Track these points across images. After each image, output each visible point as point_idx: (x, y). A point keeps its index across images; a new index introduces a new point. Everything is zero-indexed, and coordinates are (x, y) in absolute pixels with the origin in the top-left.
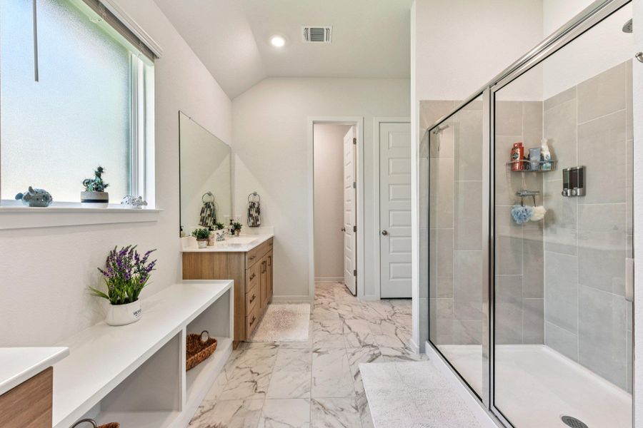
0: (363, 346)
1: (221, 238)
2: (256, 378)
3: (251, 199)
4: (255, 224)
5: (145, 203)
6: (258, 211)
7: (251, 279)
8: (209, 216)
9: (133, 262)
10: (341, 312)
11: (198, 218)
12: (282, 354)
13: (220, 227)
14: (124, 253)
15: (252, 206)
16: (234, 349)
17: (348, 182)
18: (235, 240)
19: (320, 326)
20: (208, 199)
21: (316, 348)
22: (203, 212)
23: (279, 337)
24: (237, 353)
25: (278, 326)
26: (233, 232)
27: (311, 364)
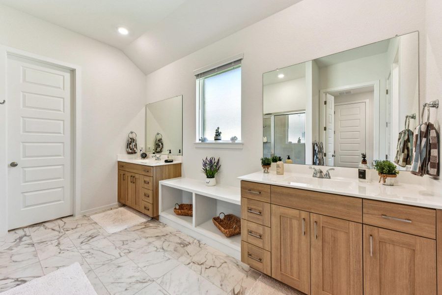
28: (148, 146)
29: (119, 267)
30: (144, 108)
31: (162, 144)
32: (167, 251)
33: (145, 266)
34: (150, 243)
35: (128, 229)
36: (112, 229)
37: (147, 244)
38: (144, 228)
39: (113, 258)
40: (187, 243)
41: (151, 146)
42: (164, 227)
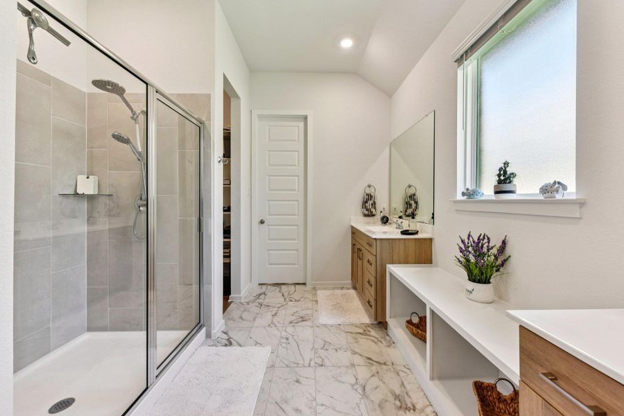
28: (394, 205)
29: (298, 381)
30: (388, 148)
31: (416, 203)
32: (367, 397)
33: (323, 405)
34: (353, 365)
35: (342, 327)
36: (325, 318)
37: (349, 364)
38: (360, 334)
39: (301, 362)
40: (409, 405)
41: (399, 205)
42: (389, 346)
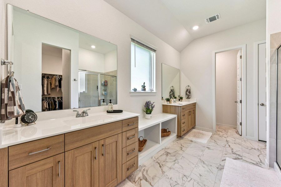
0: (233, 154)
1: (175, 102)
2: (182, 147)
3: (187, 88)
4: (188, 97)
5: (153, 90)
6: (190, 92)
7: (183, 116)
8: (172, 94)
9: (150, 105)
10: (228, 139)
11: (169, 95)
12: (193, 144)
13: (175, 98)
14: (148, 102)
15: (187, 90)
16: (177, 138)
17: (239, 78)
18: (180, 102)
19: (214, 141)
20: (172, 88)
21: (208, 147)
22: (170, 93)
23: (194, 139)
24: (178, 139)
25: (195, 136)
26: (179, 100)
27: (204, 151)
